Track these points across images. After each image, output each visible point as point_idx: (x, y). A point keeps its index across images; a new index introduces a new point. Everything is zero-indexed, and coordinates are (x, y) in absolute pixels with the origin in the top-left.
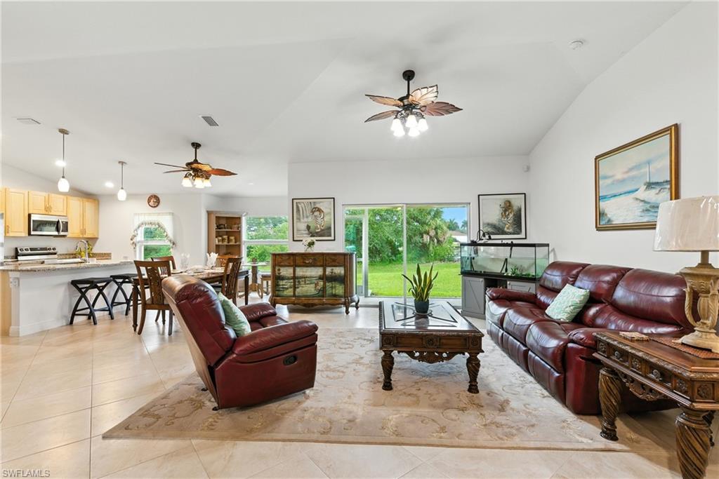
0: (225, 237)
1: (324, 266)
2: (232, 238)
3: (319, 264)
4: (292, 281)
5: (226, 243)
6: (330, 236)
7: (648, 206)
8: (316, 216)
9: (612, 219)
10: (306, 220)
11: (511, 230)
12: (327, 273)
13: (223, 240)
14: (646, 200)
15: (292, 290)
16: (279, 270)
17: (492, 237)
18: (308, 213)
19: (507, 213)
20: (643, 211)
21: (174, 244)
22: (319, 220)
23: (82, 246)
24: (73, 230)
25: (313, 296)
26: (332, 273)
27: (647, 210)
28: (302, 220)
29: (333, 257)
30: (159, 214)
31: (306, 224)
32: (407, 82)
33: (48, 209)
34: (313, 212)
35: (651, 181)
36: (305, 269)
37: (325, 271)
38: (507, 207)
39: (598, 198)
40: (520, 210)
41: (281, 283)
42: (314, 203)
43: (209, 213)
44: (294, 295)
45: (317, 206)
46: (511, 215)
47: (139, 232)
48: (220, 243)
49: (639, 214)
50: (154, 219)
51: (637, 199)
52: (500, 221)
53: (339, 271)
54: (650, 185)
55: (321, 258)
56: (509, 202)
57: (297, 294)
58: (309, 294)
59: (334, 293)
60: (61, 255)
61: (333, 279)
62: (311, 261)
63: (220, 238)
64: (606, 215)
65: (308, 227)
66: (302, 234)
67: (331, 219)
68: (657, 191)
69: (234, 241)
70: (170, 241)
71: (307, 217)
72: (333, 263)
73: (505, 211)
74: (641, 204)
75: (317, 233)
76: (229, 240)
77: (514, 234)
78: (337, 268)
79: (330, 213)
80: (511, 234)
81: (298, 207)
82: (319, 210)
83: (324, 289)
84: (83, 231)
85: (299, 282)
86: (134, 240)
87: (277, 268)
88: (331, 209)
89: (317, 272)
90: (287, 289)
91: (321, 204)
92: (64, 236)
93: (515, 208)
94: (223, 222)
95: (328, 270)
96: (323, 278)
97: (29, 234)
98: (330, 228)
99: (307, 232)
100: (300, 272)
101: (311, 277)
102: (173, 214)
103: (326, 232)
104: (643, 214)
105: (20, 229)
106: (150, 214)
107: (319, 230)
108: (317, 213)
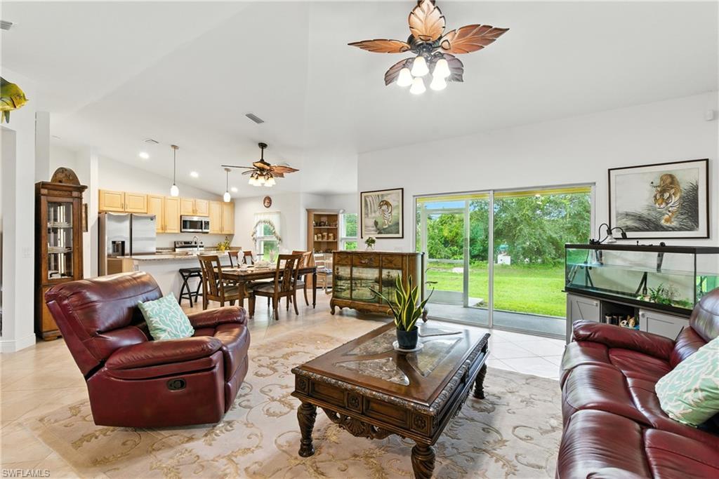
0: (325, 234)
1: (381, 268)
2: (331, 235)
3: (374, 264)
4: (349, 282)
5: (325, 240)
6: (398, 233)
8: (383, 211)
10: (373, 215)
11: (674, 224)
12: (383, 276)
13: (323, 237)
15: (348, 291)
16: (338, 269)
17: (629, 234)
18: (376, 207)
19: (666, 195)
21: (280, 240)
22: (387, 215)
23: (223, 241)
24: (213, 228)
25: (368, 301)
26: (388, 276)
28: (370, 216)
29: (390, 258)
30: (270, 213)
31: (374, 221)
33: (195, 211)
34: (381, 206)
36: (361, 270)
37: (381, 273)
38: (667, 185)
40: (695, 189)
41: (340, 283)
42: (382, 195)
43: (308, 211)
44: (351, 298)
45: (385, 198)
46: (675, 199)
47: (258, 228)
48: (320, 240)
50: (266, 217)
52: (651, 208)
53: (396, 274)
55: (377, 258)
56: (671, 176)
57: (353, 297)
58: (364, 298)
59: (390, 300)
60: (207, 248)
61: (390, 283)
62: (366, 261)
63: (320, 235)
65: (376, 223)
66: (371, 231)
67: (398, 214)
69: (332, 237)
70: (277, 237)
71: (375, 212)
72: (390, 265)
73: (662, 192)
75: (384, 229)
76: (328, 237)
77: (680, 230)
78: (394, 271)
79: (398, 206)
80: (673, 229)
81: (366, 201)
82: (387, 203)
84: (222, 229)
85: (356, 283)
86: (254, 236)
87: (336, 267)
88: (398, 202)
89: (372, 274)
90: (345, 290)
91: (389, 196)
92: (207, 233)
93: (684, 185)
94: (324, 219)
95: (385, 272)
96: (379, 281)
97: (181, 231)
98: (398, 223)
99: (375, 228)
100: (358, 272)
101: (367, 279)
102: (280, 212)
103: (395, 229)
105: (175, 226)
106: (264, 213)
107: (387, 226)
108: (384, 207)
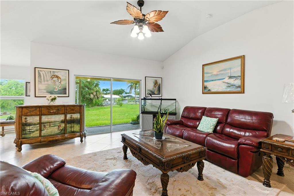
1: (65, 114)
3: (61, 112)
4: (38, 126)
6: (65, 94)
7: (229, 85)
8: (54, 81)
9: (211, 89)
10: (46, 83)
11: (157, 93)
12: (67, 118)
14: (229, 82)
15: (38, 132)
16: (26, 119)
18: (49, 78)
19: (156, 86)
20: (227, 87)
22: (57, 83)
25: (57, 134)
26: (71, 117)
27: (229, 86)
28: (43, 83)
29: (72, 108)
31: (46, 86)
32: (140, 7)
34: (52, 78)
35: (231, 76)
36: (49, 117)
37: (66, 117)
38: (156, 83)
39: (203, 81)
40: (160, 85)
41: (28, 128)
42: (54, 72)
44: (40, 136)
45: (56, 74)
46: (157, 87)
49: (225, 88)
51: (224, 82)
52: (153, 89)
53: (76, 116)
54: (230, 77)
55: (63, 108)
56: (156, 81)
57: (42, 135)
58: (53, 133)
59: (72, 130)
61: (72, 121)
62: (55, 111)
64: (208, 88)
66: (43, 92)
67: (66, 83)
68: (234, 79)
71: (47, 81)
72: (72, 112)
73: (155, 85)
74: (226, 84)
77: (158, 95)
78: (75, 114)
79: (65, 80)
80: (157, 94)
81: (39, 73)
82: (57, 77)
83: (65, 128)
85: (45, 126)
87: (24, 118)
88: (66, 77)
89: (61, 117)
90: (33, 132)
91: (59, 73)
93: (158, 84)
95: (69, 116)
96: (65, 121)
98: (66, 89)
99: (47, 91)
100: (45, 119)
101: (55, 122)
104: (227, 88)
107: (57, 90)
108: (55, 79)
